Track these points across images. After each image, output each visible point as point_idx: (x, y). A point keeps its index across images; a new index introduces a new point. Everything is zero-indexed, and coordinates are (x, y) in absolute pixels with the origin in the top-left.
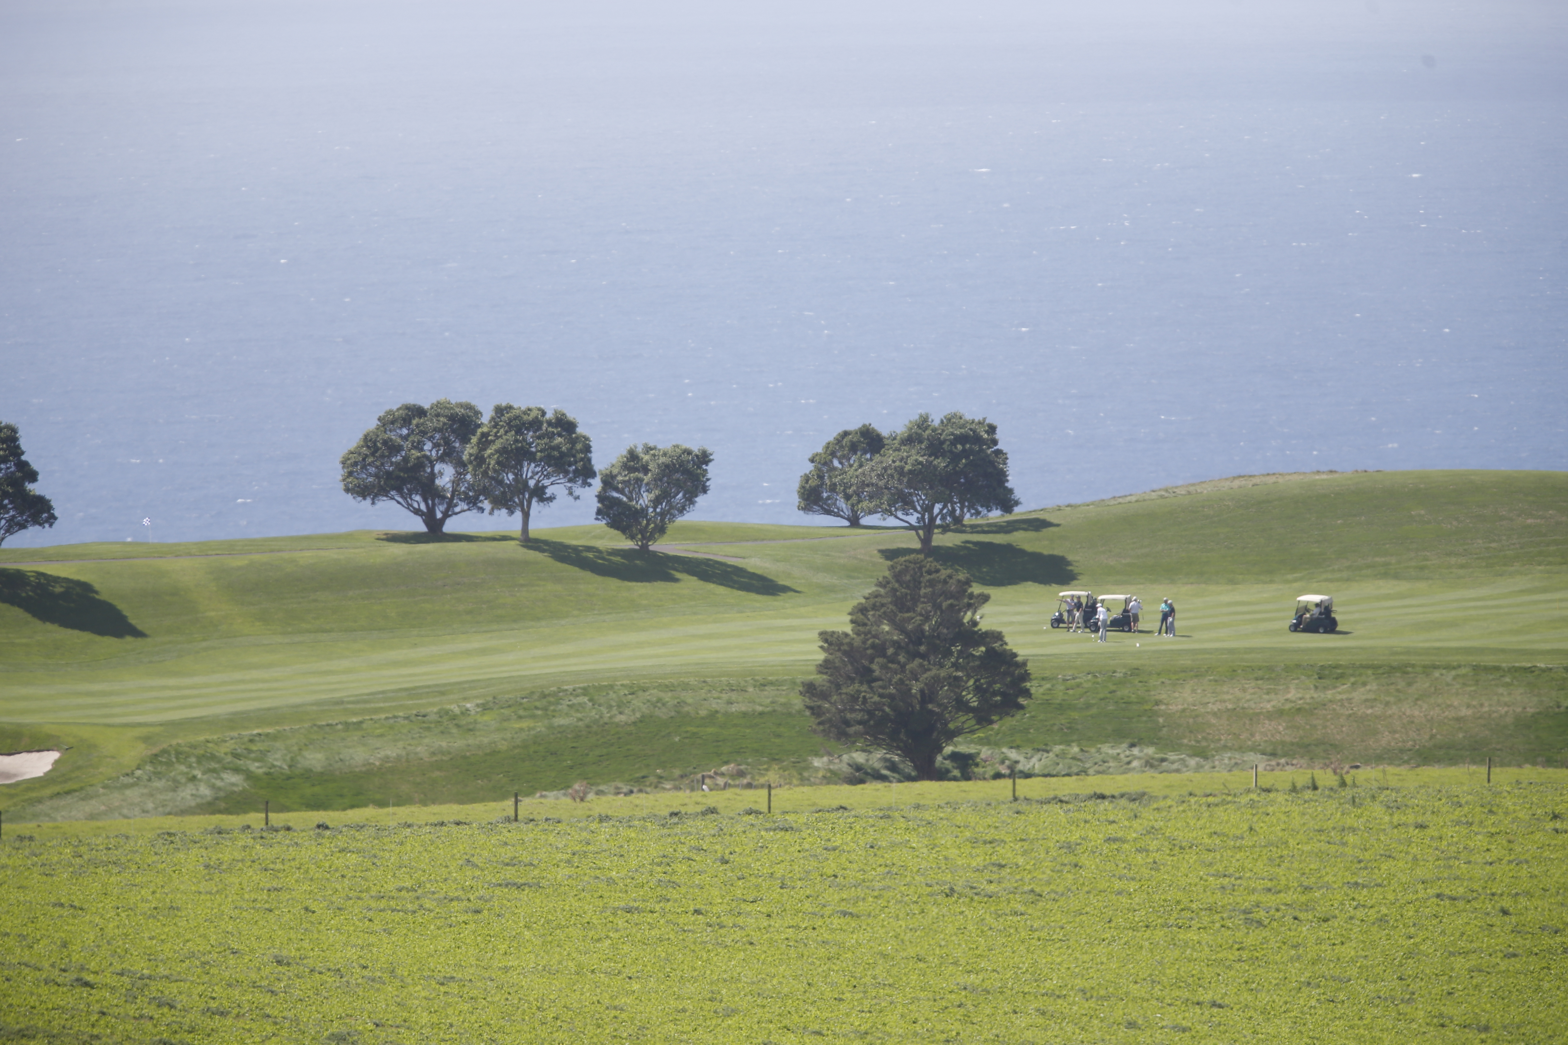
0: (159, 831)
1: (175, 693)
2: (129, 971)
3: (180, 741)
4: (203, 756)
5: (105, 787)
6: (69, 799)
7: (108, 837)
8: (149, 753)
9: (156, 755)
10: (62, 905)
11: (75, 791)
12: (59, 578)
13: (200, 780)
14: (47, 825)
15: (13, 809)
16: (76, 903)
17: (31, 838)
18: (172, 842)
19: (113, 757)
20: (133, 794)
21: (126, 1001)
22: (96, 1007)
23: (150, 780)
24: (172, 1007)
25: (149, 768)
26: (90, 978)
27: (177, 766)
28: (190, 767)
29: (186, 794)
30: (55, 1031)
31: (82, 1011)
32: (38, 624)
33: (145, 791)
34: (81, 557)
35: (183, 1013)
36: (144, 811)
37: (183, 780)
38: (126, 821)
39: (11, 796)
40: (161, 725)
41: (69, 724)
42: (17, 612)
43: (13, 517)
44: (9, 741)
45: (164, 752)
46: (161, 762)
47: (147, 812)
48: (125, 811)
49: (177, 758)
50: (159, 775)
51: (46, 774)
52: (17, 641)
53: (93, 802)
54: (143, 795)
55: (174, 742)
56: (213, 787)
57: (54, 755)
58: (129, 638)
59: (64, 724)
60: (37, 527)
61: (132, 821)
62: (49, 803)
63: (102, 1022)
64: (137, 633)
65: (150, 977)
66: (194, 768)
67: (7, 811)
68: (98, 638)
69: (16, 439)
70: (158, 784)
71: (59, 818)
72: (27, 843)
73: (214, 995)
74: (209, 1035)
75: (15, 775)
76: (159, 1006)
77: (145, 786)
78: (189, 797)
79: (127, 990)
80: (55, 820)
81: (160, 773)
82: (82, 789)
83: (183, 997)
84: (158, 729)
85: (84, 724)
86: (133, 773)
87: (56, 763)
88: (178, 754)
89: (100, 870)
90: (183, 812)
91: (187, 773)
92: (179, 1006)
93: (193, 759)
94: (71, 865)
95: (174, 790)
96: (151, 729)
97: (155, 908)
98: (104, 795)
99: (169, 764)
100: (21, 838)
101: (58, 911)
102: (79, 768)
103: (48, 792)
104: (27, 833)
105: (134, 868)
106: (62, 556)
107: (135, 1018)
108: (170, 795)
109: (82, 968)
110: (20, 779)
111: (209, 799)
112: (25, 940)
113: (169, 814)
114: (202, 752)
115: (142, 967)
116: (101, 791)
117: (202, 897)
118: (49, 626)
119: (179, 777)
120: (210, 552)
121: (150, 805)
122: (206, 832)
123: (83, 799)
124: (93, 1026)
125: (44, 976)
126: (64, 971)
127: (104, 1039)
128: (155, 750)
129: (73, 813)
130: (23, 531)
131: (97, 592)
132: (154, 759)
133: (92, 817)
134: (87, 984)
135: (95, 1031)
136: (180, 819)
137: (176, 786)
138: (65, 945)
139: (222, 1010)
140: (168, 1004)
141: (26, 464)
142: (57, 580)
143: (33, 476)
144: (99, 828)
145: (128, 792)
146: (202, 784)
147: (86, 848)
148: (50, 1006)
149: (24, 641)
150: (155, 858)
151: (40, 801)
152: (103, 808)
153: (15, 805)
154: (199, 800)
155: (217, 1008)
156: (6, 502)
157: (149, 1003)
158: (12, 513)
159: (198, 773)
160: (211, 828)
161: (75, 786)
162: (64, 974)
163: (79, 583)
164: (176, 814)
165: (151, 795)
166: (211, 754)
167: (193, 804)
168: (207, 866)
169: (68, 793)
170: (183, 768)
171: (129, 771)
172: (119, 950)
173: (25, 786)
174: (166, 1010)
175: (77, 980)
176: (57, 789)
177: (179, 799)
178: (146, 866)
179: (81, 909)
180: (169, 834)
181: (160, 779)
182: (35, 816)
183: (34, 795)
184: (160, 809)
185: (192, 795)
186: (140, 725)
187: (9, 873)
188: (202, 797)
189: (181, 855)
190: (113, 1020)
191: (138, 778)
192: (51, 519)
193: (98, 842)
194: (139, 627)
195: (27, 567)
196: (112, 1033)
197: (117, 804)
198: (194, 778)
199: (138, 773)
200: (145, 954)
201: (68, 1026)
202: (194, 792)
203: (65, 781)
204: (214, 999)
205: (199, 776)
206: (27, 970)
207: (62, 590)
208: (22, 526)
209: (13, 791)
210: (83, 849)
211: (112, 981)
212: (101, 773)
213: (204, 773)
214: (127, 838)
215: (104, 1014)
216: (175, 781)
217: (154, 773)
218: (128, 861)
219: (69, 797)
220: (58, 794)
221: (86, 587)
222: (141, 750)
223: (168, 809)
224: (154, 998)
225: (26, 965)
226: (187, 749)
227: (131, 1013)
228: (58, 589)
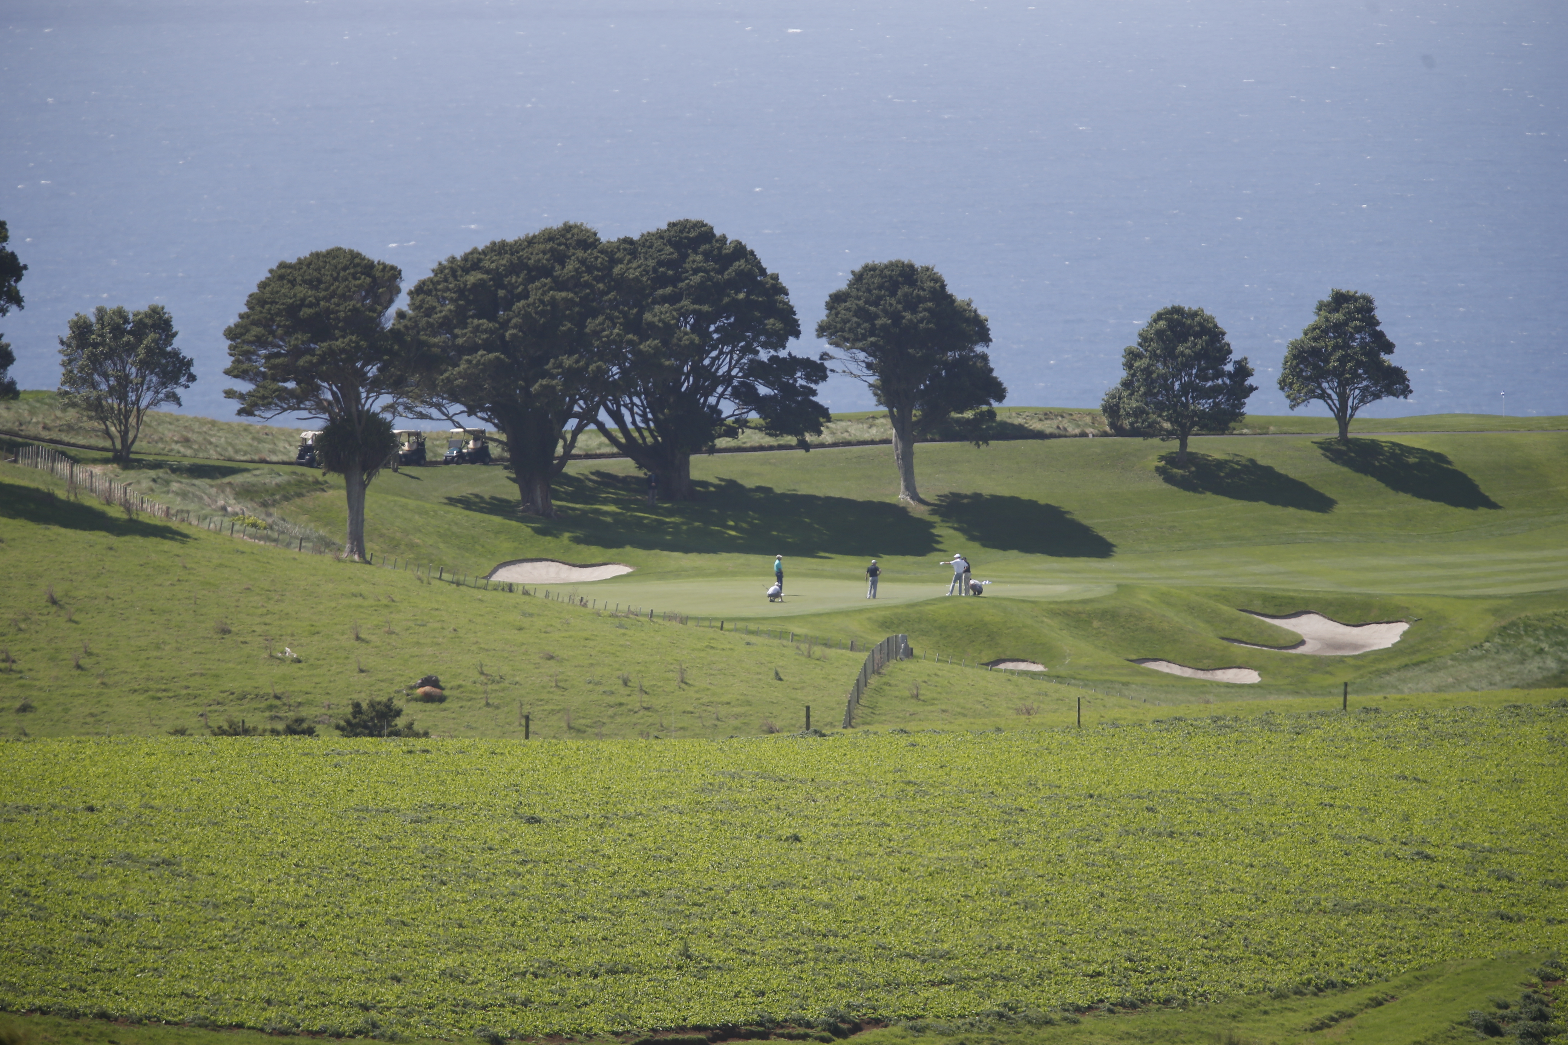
0: (1505, 704)
1: (1524, 566)
2: (1470, 844)
3: (1529, 614)
4: (1551, 628)
5: (1454, 659)
6: (1417, 671)
7: (1455, 710)
8: (1498, 625)
9: (1505, 628)
10: (1405, 778)
11: (1424, 662)
12: (1414, 448)
13: (1547, 653)
14: (1393, 696)
15: (1359, 680)
16: (1420, 777)
17: (1377, 710)
18: (1518, 715)
19: (1462, 629)
20: (1480, 667)
21: (1466, 874)
22: (1436, 880)
23: (1497, 652)
24: (1510, 879)
25: (1497, 640)
26: (1430, 851)
27: (1525, 638)
28: (1538, 639)
29: (1533, 666)
30: (1393, 905)
31: (1421, 884)
32: (1391, 494)
33: (1493, 664)
34: (1433, 428)
35: (1520, 886)
36: (1491, 684)
37: (1531, 653)
38: (1473, 693)
39: (1358, 668)
40: (1511, 597)
41: (1419, 595)
42: (1371, 481)
43: (1367, 386)
44: (1358, 612)
45: (1513, 624)
46: (1509, 635)
47: (1495, 684)
48: (1473, 684)
49: (1526, 631)
50: (1506, 647)
51: (1394, 645)
52: (1370, 511)
53: (1441, 674)
54: (1491, 667)
55: (1523, 615)
56: (1559, 660)
57: (1404, 627)
58: (1482, 510)
59: (1413, 595)
60: (1391, 398)
61: (1478, 693)
62: (1396, 675)
63: (1440, 895)
64: (1492, 505)
65: (1490, 851)
66: (1542, 641)
67: (1354, 683)
68: (1451, 509)
69: (1371, 310)
70: (1507, 657)
71: (1406, 690)
72: (1373, 715)
73: (1552, 868)
74: (1545, 908)
75: (1363, 646)
76: (1498, 879)
77: (1493, 659)
78: (1536, 670)
79: (1467, 863)
80: (1401, 692)
81: (1508, 645)
82: (1430, 660)
83: (1523, 870)
84: (1507, 602)
85: (1434, 595)
86: (1482, 646)
87: (1405, 634)
88: (1527, 626)
89: (1446, 743)
90: (1529, 686)
91: (1535, 646)
92: (1518, 879)
93: (1540, 632)
94: (1416, 737)
95: (1522, 662)
96: (1501, 602)
97: (1499, 781)
98: (1453, 666)
99: (1518, 636)
100: (1367, 710)
101: (1403, 784)
102: (1428, 640)
103: (1395, 663)
104: (1374, 705)
105: (1479, 739)
106: (1415, 427)
107: (1474, 891)
108: (1518, 667)
109: (1424, 842)
110: (1368, 650)
111: (1555, 672)
112: (1367, 813)
113: (1516, 686)
114: (1549, 625)
115: (1484, 840)
116: (1450, 663)
117: (1545, 769)
118: (1403, 497)
119: (1527, 650)
120: (1562, 428)
121: (1498, 678)
122: (1551, 705)
123: (1430, 671)
124: (1431, 899)
125: (1384, 849)
126: (1405, 844)
127: (1441, 913)
128: (1504, 623)
129: (1420, 685)
130: (1378, 401)
131: (1449, 463)
132: (1503, 631)
133: (1439, 689)
134: (1427, 857)
135: (1433, 905)
136: (1526, 692)
137: (1523, 659)
138: (1406, 818)
139: (1559, 882)
140: (1507, 877)
141: (1381, 335)
142: (1411, 450)
143: (1389, 348)
144: (1445, 700)
145: (1476, 665)
146: (1549, 657)
147: (1433, 720)
148: (1389, 880)
149: (1376, 511)
150: (1501, 731)
151: (1387, 672)
152: (1451, 680)
153: (1362, 676)
154: (1545, 673)
155: (1555, 881)
156: (1360, 371)
157: (1488, 876)
158: (1365, 383)
159: (1545, 646)
160: (1556, 700)
161: (1424, 658)
162: (1405, 848)
163: (1432, 454)
164: (1523, 687)
165: (1499, 668)
166: (1559, 627)
167: (1540, 677)
168: (1551, 739)
169: (1417, 664)
170: (1531, 641)
171: (1477, 643)
172: (1460, 823)
173: (1372, 657)
174: (1504, 883)
175: (1418, 853)
176: (1405, 660)
177: (1526, 671)
178: (1491, 738)
179: (1425, 782)
180: (1516, 707)
181: (1508, 651)
182: (1382, 687)
183: (1382, 666)
184: (1507, 682)
185: (1539, 668)
186: (1490, 597)
187: (1353, 746)
188: (1548, 670)
189: (1526, 729)
190: (1452, 893)
191: (1487, 651)
192: (1406, 392)
193: (1444, 715)
194: (1493, 499)
195: (1384, 437)
196: (1450, 907)
197: (1465, 676)
198: (1541, 651)
199: (1487, 645)
200: (1487, 826)
201: (1406, 900)
202: (1541, 665)
203: (1414, 653)
204: (1552, 871)
205: (1547, 649)
206: (1368, 844)
207: (1417, 460)
208: (1377, 396)
209: (1360, 663)
210: (1430, 721)
211: (1453, 853)
212: (1450, 645)
213: (1551, 646)
214: (1474, 710)
215: (1443, 887)
216: (1523, 654)
217: (1502, 645)
218: (1475, 733)
219: (1417, 669)
220: (1406, 665)
221: (1440, 457)
222: (1491, 622)
223: (1514, 682)
224: (1493, 871)
225: (1367, 839)
226: (1536, 622)
227: (1470, 886)
228: (1412, 460)
